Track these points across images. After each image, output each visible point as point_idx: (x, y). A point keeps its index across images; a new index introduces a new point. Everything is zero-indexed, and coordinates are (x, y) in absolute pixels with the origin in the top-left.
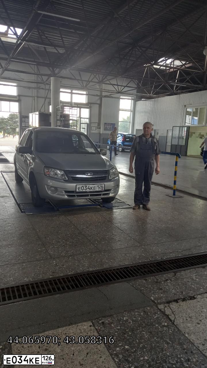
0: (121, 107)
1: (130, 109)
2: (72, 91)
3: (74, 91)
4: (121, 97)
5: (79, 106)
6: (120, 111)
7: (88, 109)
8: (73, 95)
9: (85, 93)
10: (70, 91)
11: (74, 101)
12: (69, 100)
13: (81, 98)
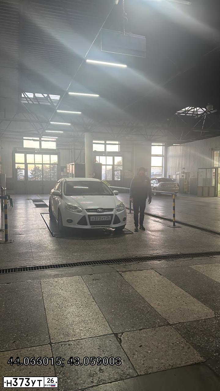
0: (153, 153)
1: (162, 154)
2: (105, 142)
3: (107, 142)
4: (152, 144)
5: (113, 154)
6: (152, 157)
7: (121, 157)
8: (107, 146)
9: (117, 143)
10: (103, 142)
11: (108, 150)
12: (103, 150)
13: (114, 147)
